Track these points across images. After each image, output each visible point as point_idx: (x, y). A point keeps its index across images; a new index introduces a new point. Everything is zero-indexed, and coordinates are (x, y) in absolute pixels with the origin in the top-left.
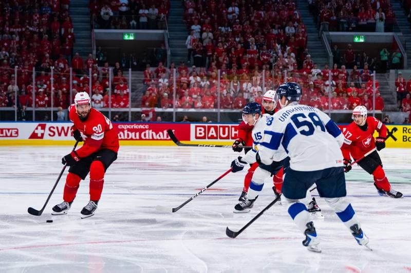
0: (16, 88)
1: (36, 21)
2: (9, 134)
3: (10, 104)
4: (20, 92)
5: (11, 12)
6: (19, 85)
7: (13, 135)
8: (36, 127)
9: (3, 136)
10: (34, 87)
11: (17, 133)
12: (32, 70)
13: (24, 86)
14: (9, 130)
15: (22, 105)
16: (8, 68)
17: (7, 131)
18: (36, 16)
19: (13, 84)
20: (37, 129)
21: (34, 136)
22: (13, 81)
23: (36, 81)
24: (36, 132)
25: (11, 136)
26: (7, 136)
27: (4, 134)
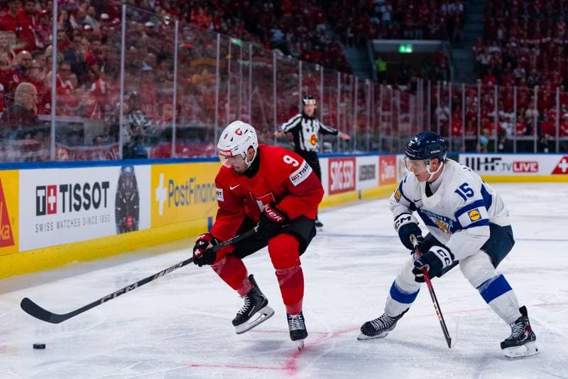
0: (536, 112)
1: (561, 30)
2: (526, 169)
3: (529, 132)
4: (541, 117)
5: (531, 21)
6: (540, 109)
7: (532, 169)
8: (559, 160)
9: (519, 172)
10: (557, 110)
11: (537, 167)
12: (555, 90)
13: (545, 110)
14: (526, 163)
15: (544, 133)
16: (527, 89)
17: (524, 165)
18: (561, 24)
19: (532, 108)
20: (561, 162)
21: (557, 171)
22: (532, 104)
23: (561, 104)
24: (560, 166)
25: (529, 171)
26: (524, 171)
27: (521, 169)
